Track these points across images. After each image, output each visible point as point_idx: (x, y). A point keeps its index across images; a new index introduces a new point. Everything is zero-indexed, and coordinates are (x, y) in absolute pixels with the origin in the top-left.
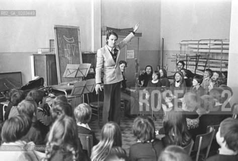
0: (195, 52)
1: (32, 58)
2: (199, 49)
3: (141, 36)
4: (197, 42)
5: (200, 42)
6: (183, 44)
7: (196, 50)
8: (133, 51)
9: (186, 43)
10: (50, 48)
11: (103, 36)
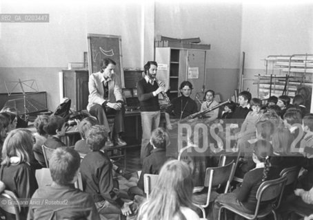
0: (285, 72)
1: (60, 75)
2: (291, 67)
3: (209, 48)
4: (288, 58)
5: (293, 58)
6: (270, 61)
7: (287, 70)
8: (197, 68)
9: (274, 58)
10: (84, 63)
11: (157, 48)
